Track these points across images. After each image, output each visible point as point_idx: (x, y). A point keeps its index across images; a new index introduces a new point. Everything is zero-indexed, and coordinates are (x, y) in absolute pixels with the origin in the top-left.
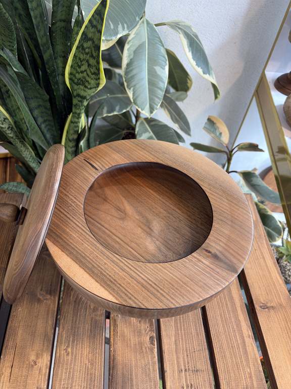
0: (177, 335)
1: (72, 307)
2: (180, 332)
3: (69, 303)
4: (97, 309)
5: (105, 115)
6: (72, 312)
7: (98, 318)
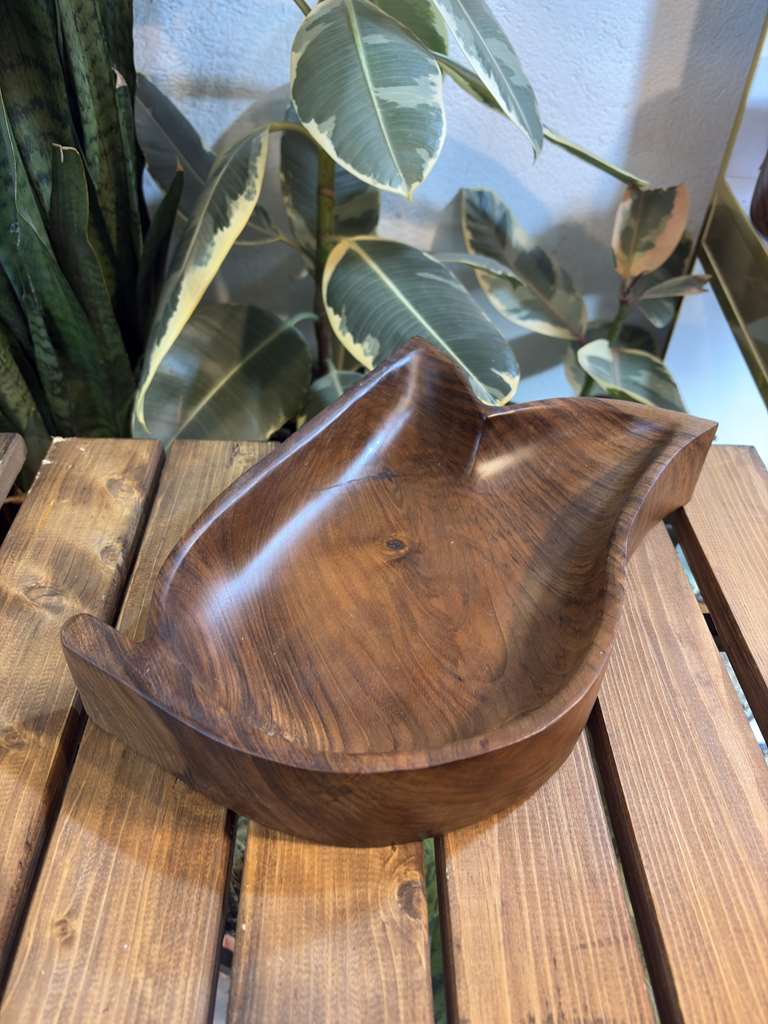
0: (509, 877)
2: (521, 869)
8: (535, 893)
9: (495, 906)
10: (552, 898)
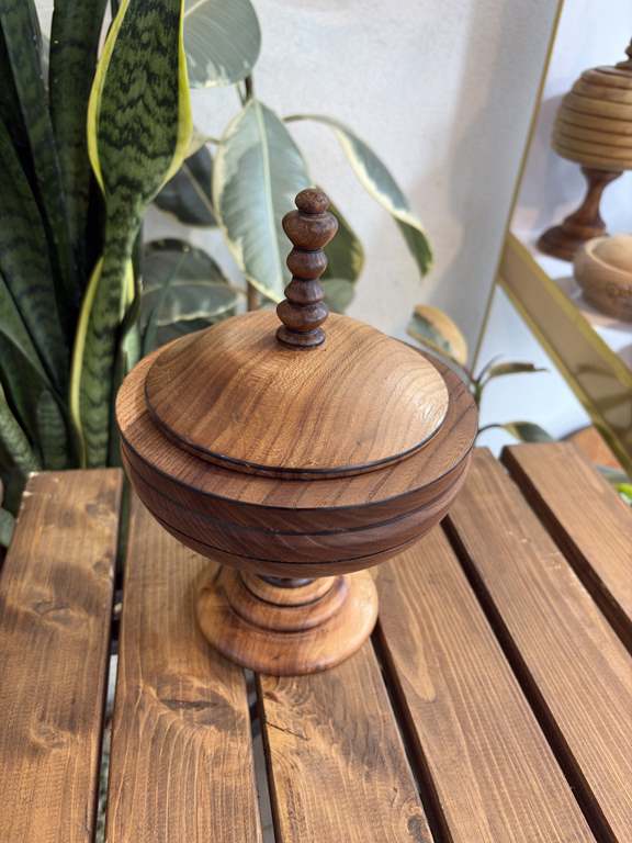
0: (489, 801)
1: (143, 758)
2: (496, 792)
3: (135, 749)
4: (227, 756)
5: (176, 318)
6: (146, 774)
7: (232, 782)
8: (511, 809)
9: (484, 824)
10: (524, 811)
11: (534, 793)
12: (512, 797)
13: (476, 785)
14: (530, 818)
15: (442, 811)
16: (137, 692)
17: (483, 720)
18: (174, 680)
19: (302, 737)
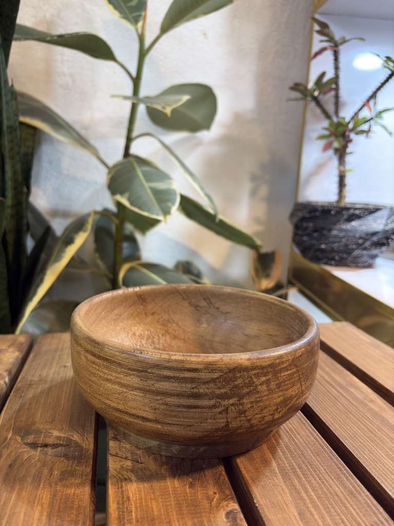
8: (318, 505)
9: (294, 516)
10: (330, 507)
11: (337, 495)
12: (318, 497)
13: (287, 491)
14: (336, 511)
15: (257, 507)
16: (6, 439)
17: (290, 451)
18: (38, 432)
19: (138, 462)
